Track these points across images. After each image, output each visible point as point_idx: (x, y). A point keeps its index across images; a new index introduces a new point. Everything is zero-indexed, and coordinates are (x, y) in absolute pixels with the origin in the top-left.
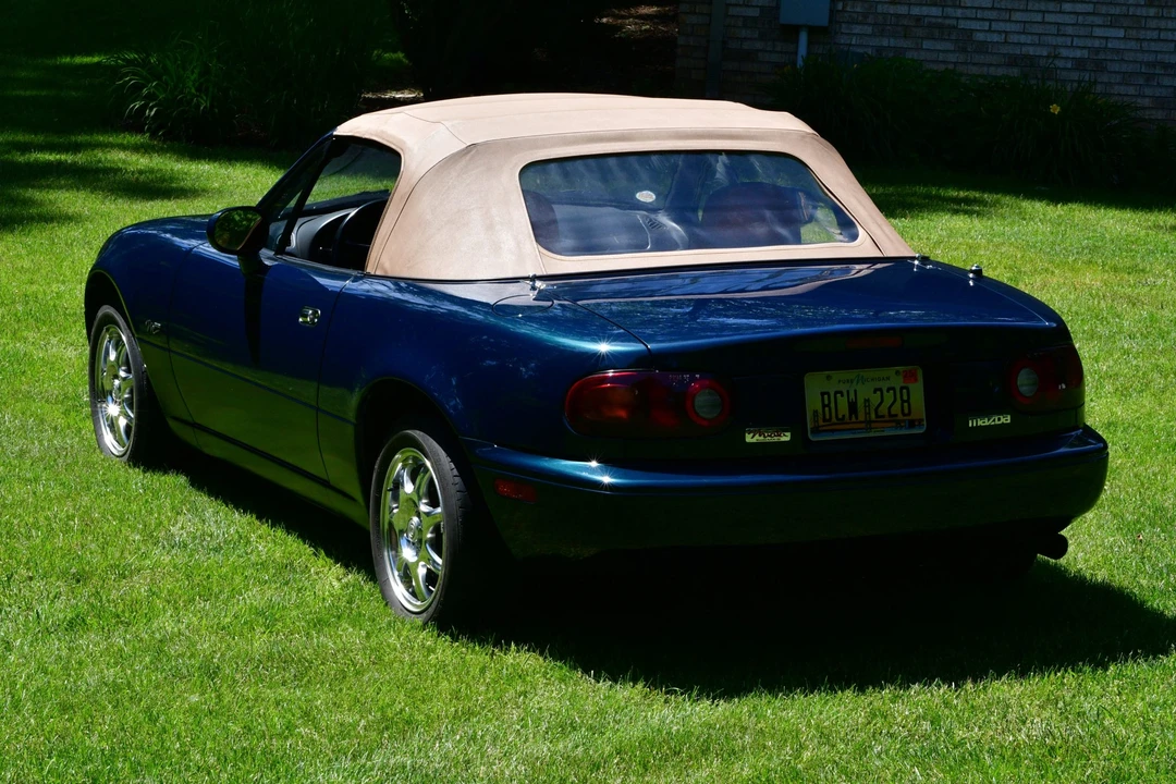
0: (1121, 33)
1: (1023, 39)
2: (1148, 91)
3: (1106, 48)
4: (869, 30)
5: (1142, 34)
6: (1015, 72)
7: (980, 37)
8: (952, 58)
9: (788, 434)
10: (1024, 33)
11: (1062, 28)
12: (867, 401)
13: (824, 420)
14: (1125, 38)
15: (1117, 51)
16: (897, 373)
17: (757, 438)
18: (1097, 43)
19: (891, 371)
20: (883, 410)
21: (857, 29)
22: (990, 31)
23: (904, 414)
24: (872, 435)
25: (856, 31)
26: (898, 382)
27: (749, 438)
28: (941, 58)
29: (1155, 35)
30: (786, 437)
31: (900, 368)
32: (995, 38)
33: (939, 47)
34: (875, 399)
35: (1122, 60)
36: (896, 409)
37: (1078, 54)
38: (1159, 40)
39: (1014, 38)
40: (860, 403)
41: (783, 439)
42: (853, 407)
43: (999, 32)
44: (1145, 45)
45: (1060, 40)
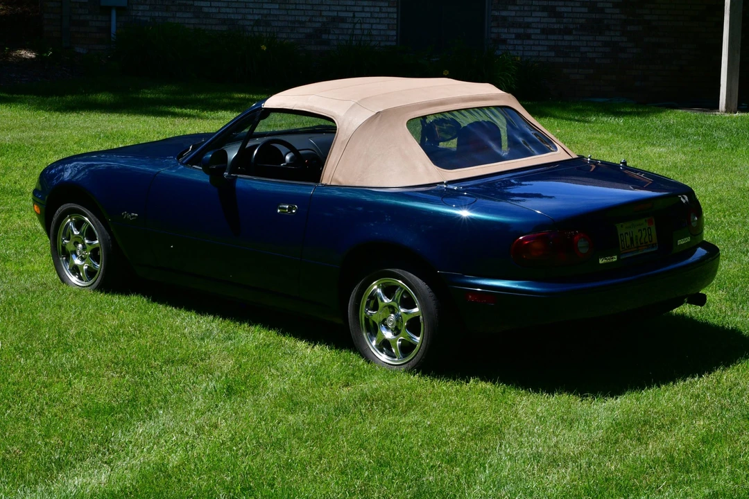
0: (277, 6)
1: (228, 10)
2: (292, 36)
3: (270, 14)
4: (147, 7)
5: (287, 6)
6: (224, 28)
7: (206, 10)
8: (193, 21)
9: (616, 257)
10: (228, 7)
11: (247, 4)
12: (636, 236)
13: (623, 248)
14: (279, 9)
15: (276, 15)
16: (646, 221)
17: (604, 261)
18: (265, 12)
19: (643, 221)
20: (643, 241)
21: (141, 7)
22: (211, 6)
23: (650, 242)
24: (640, 253)
25: (140, 9)
26: (646, 225)
27: (601, 262)
28: (186, 22)
29: (294, 7)
30: (615, 259)
31: (647, 219)
32: (214, 10)
33: (184, 16)
34: (639, 235)
35: (279, 20)
36: (647, 240)
37: (256, 17)
38: (296, 9)
39: (223, 10)
40: (634, 236)
41: (614, 260)
42: (632, 239)
43: (216, 7)
44: (289, 12)
45: (247, 11)
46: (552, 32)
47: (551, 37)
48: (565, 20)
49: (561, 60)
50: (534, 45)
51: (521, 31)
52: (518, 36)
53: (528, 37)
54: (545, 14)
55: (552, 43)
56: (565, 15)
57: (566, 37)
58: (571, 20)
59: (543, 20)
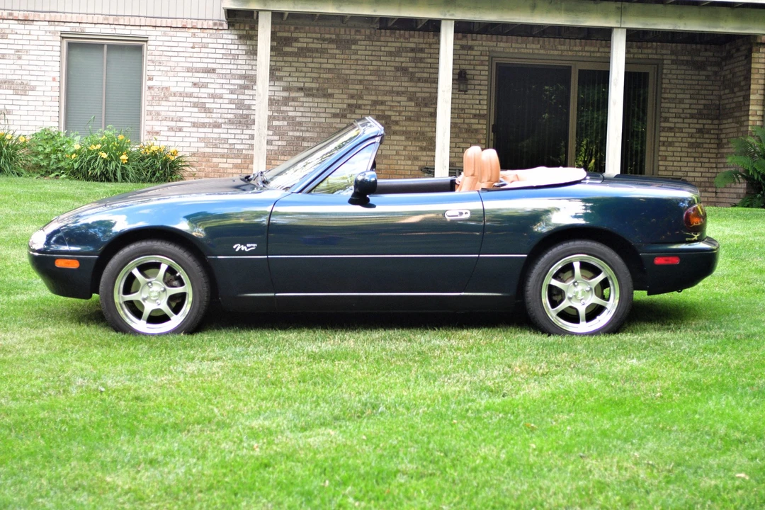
46: (204, 125)
47: (200, 130)
48: (214, 115)
49: (210, 150)
50: (185, 137)
51: (173, 124)
52: (171, 129)
53: (180, 130)
54: (196, 110)
55: (203, 135)
56: (215, 110)
57: (216, 130)
58: (220, 115)
59: (193, 115)
